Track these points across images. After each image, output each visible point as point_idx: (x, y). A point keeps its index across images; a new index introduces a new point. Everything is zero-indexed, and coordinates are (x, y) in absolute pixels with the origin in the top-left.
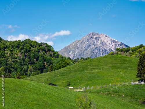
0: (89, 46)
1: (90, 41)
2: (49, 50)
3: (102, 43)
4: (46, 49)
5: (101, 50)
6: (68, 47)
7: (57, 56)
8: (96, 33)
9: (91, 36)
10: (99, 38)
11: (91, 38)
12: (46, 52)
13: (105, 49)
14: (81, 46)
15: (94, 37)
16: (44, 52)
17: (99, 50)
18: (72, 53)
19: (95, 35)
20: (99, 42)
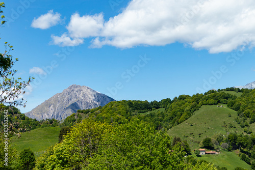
0: (71, 99)
1: (72, 94)
2: (16, 113)
3: (84, 96)
4: (13, 111)
5: (83, 103)
6: (48, 100)
7: (24, 118)
8: (77, 85)
9: (73, 88)
10: (80, 90)
11: (73, 90)
12: (13, 115)
13: (87, 102)
14: (62, 99)
15: (76, 89)
16: (11, 114)
17: (81, 103)
18: (53, 107)
19: (77, 87)
20: (81, 94)
